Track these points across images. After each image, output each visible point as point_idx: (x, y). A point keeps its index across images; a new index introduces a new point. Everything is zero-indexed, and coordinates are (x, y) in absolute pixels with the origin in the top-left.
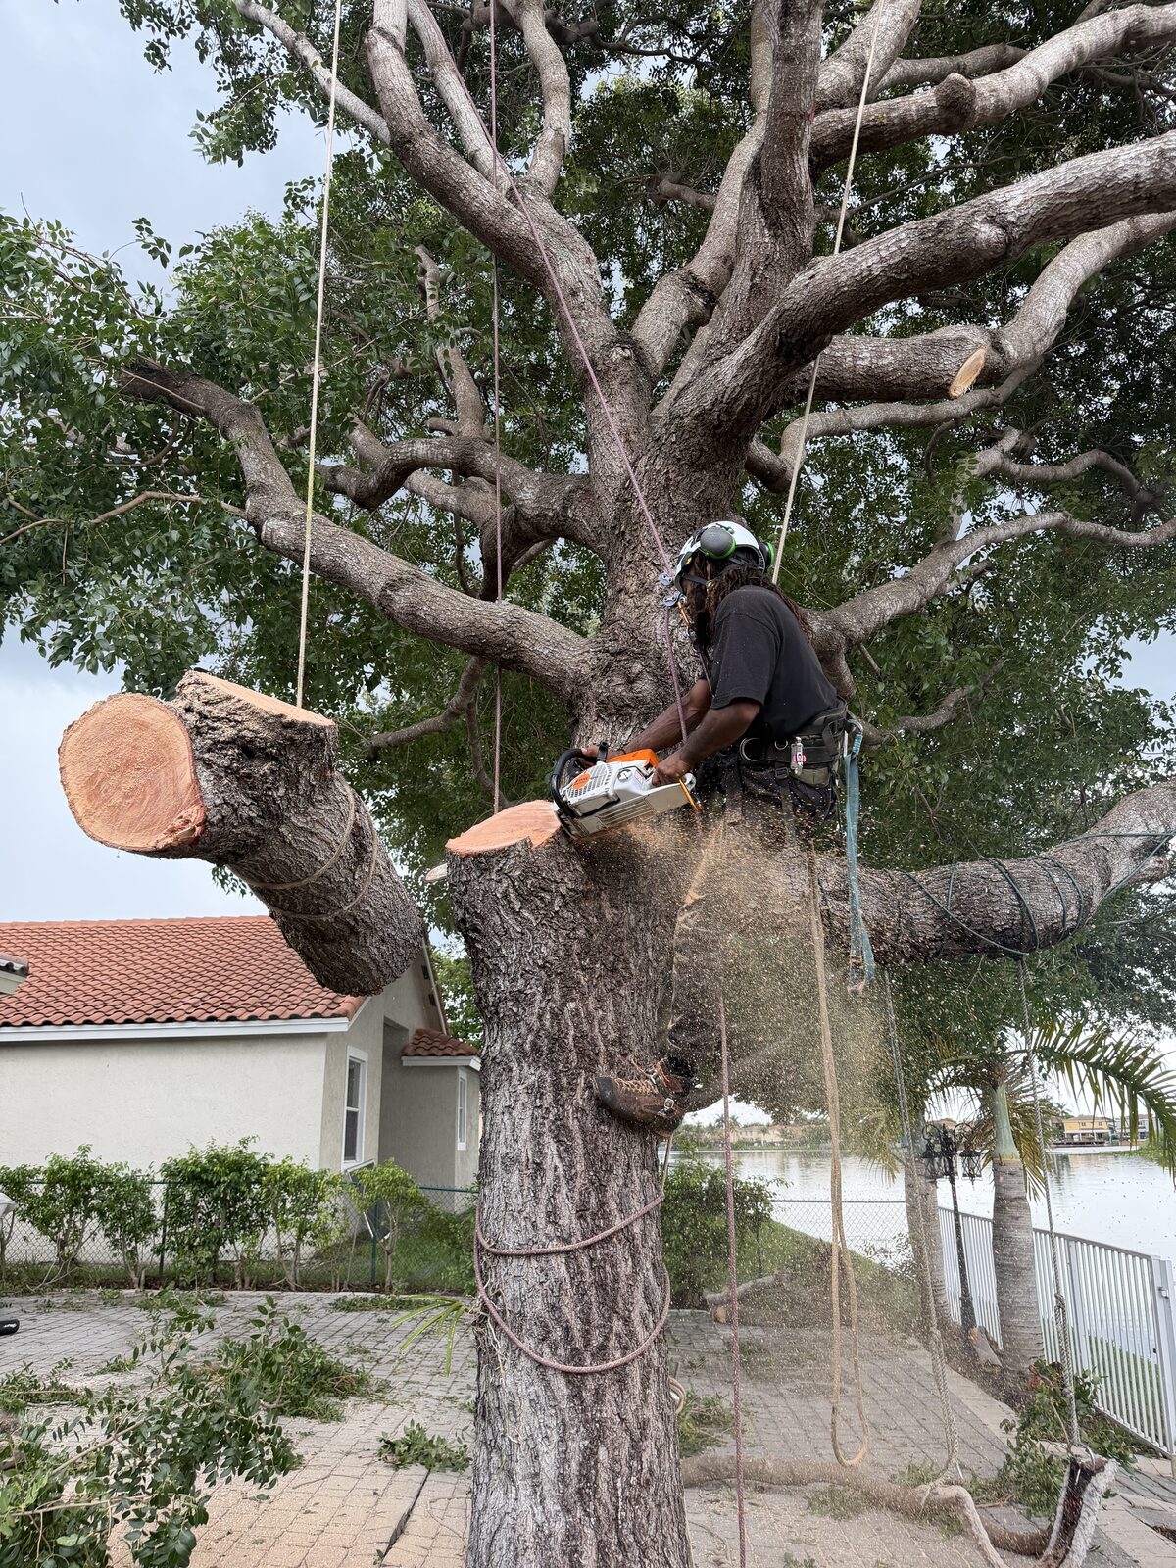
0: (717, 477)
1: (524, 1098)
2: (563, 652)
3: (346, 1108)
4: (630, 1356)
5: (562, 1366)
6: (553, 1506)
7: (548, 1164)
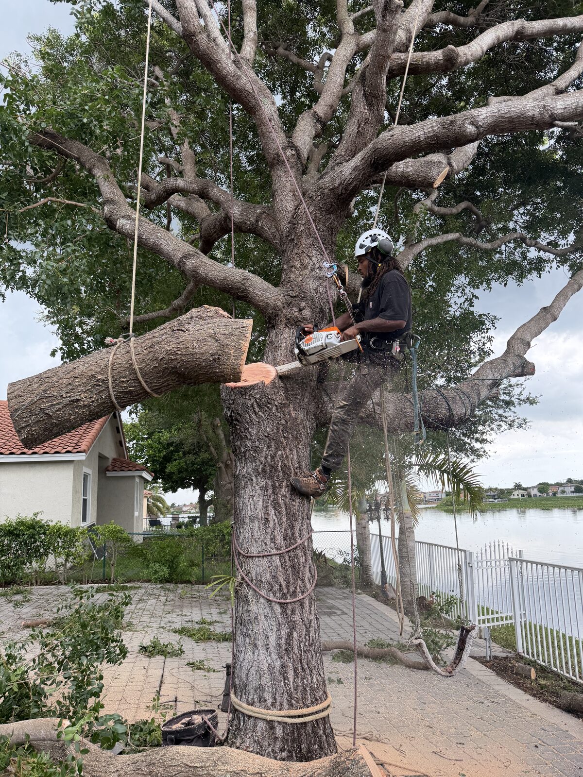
0: (337, 217)
1: (259, 491)
2: (268, 294)
3: (83, 497)
4: (305, 595)
5: (278, 601)
6: (274, 656)
7: (271, 519)
